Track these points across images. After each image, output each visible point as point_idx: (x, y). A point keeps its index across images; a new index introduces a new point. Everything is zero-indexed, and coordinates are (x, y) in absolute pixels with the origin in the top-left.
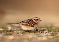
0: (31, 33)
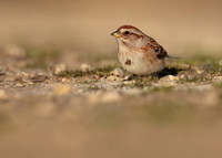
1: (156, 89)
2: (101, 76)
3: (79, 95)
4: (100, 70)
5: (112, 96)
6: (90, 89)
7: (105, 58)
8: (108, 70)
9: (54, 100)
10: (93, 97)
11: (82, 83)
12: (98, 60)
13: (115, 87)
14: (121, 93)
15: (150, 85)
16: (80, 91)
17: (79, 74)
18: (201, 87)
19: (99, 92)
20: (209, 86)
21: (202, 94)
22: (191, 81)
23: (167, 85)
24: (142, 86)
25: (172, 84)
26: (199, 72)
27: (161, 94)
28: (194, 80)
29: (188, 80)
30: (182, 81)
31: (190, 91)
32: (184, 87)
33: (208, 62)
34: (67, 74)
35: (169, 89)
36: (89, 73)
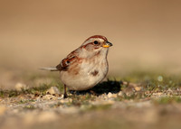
1: (94, 108)
2: (36, 95)
3: (14, 116)
4: (36, 89)
5: (48, 116)
6: (26, 109)
7: (41, 76)
8: (44, 88)
10: (29, 117)
11: (17, 103)
12: (33, 78)
13: (52, 106)
14: (57, 113)
15: (87, 104)
16: (16, 111)
17: (14, 94)
18: (140, 104)
19: (35, 112)
20: (147, 103)
21: (141, 111)
22: (129, 98)
23: (105, 102)
24: (79, 105)
25: (110, 102)
26: (138, 89)
27: (99, 113)
28: (133, 97)
29: (126, 98)
30: (120, 99)
31: (128, 108)
32: (122, 104)
33: (146, 78)
34: (1, 94)
35: (106, 107)
36: (24, 92)
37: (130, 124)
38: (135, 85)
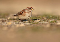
0: (10, 21)
1: (34, 23)
3: (14, 25)
6: (17, 23)
9: (7, 26)
13: (23, 23)
14: (25, 24)
15: (32, 22)
19: (19, 24)
22: (43, 21)
24: (30, 22)
25: (38, 22)
26: (45, 19)
30: (41, 21)
31: (43, 24)
32: (41, 23)
33: (47, 16)
34: (11, 19)
36: (16, 19)
37: (43, 27)
38: (44, 18)
